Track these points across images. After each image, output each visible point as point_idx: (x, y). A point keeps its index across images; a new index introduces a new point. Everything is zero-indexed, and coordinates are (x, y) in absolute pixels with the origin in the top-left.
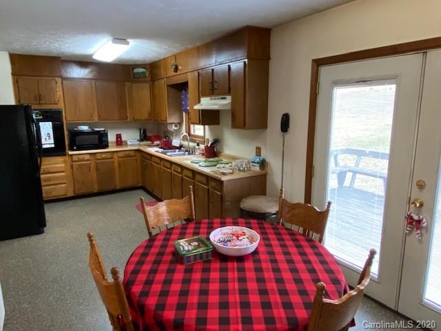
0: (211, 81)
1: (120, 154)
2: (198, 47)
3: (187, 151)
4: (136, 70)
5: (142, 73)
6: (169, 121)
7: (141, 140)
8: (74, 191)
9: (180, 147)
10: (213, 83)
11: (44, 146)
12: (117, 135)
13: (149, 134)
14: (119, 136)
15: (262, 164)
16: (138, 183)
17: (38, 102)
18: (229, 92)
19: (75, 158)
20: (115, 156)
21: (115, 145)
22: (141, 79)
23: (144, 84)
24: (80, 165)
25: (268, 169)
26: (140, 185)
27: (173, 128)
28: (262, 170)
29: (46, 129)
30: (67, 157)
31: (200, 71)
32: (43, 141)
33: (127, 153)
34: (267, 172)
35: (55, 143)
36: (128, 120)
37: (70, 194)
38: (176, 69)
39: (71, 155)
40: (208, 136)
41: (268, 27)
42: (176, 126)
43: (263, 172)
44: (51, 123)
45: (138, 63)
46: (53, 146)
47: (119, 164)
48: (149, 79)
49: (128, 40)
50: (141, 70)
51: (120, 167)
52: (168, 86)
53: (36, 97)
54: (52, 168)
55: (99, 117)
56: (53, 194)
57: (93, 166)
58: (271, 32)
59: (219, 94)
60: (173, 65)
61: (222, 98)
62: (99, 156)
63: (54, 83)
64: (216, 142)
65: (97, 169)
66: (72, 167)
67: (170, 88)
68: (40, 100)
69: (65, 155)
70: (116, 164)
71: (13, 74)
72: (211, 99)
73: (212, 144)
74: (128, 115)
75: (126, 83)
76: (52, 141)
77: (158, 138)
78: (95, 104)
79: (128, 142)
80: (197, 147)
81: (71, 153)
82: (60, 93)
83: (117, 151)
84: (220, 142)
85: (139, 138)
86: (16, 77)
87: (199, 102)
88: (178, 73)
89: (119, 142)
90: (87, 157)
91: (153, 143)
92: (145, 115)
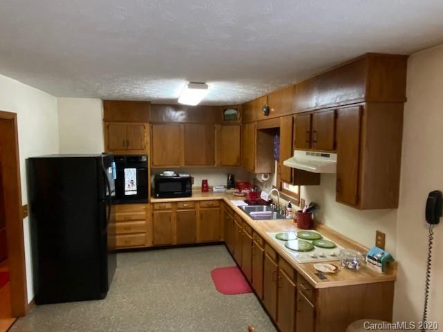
0: (308, 130)
1: (204, 204)
2: (295, 86)
3: (275, 210)
4: (228, 112)
5: (233, 114)
6: (257, 171)
7: (229, 187)
8: (153, 242)
9: (269, 203)
10: (311, 132)
11: (127, 194)
12: (203, 181)
13: (237, 180)
14: (205, 182)
15: (388, 263)
16: (220, 238)
17: (126, 148)
18: (334, 148)
19: (156, 207)
20: (198, 205)
21: (200, 190)
22: (232, 122)
23: (235, 127)
24: (160, 214)
25: (397, 274)
26: (222, 240)
27: (263, 178)
28: (386, 273)
29: (130, 174)
30: (148, 206)
31: (295, 116)
32: (126, 188)
33: (211, 202)
34: (395, 278)
35: (138, 190)
36: (216, 165)
37: (149, 244)
38: (268, 112)
39: (153, 203)
40: (303, 196)
41: (405, 54)
42: (266, 177)
43: (388, 277)
44: (135, 169)
45: (229, 104)
46: (135, 193)
47: (201, 215)
48: (240, 121)
49: (207, 84)
50: (232, 112)
51: (201, 218)
52: (258, 130)
53: (124, 142)
54: (133, 215)
55: (186, 162)
56: (132, 243)
57: (174, 215)
58: (409, 59)
59: (318, 149)
60: (264, 107)
61: (323, 155)
62: (180, 205)
63: (142, 128)
64: (314, 207)
65: (178, 219)
66: (153, 215)
67: (260, 133)
68: (128, 145)
69: (147, 203)
70: (198, 215)
71: (105, 120)
72: (307, 154)
73: (307, 210)
74: (216, 160)
75: (216, 126)
76: (135, 188)
77: (247, 185)
78: (183, 148)
79: (214, 189)
80: (288, 209)
81: (153, 200)
82: (147, 139)
83: (200, 201)
84: (319, 208)
85: (226, 184)
86: (107, 123)
87: (292, 155)
88: (270, 116)
89: (205, 188)
90: (168, 206)
91: (240, 191)
92: (233, 161)
